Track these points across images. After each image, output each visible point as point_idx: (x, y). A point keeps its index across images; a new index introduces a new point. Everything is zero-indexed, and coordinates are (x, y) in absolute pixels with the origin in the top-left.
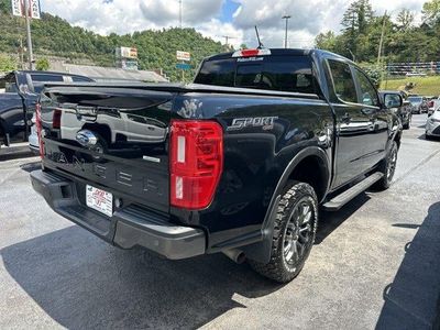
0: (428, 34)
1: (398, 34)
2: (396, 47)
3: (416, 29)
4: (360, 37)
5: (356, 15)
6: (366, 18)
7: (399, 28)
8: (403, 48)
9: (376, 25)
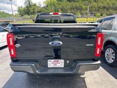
0: (45, 9)
1: (39, 8)
2: (39, 12)
3: (43, 8)
4: (30, 8)
5: (28, 2)
6: (31, 4)
7: (39, 7)
8: (41, 12)
9: (33, 6)
